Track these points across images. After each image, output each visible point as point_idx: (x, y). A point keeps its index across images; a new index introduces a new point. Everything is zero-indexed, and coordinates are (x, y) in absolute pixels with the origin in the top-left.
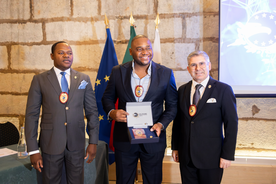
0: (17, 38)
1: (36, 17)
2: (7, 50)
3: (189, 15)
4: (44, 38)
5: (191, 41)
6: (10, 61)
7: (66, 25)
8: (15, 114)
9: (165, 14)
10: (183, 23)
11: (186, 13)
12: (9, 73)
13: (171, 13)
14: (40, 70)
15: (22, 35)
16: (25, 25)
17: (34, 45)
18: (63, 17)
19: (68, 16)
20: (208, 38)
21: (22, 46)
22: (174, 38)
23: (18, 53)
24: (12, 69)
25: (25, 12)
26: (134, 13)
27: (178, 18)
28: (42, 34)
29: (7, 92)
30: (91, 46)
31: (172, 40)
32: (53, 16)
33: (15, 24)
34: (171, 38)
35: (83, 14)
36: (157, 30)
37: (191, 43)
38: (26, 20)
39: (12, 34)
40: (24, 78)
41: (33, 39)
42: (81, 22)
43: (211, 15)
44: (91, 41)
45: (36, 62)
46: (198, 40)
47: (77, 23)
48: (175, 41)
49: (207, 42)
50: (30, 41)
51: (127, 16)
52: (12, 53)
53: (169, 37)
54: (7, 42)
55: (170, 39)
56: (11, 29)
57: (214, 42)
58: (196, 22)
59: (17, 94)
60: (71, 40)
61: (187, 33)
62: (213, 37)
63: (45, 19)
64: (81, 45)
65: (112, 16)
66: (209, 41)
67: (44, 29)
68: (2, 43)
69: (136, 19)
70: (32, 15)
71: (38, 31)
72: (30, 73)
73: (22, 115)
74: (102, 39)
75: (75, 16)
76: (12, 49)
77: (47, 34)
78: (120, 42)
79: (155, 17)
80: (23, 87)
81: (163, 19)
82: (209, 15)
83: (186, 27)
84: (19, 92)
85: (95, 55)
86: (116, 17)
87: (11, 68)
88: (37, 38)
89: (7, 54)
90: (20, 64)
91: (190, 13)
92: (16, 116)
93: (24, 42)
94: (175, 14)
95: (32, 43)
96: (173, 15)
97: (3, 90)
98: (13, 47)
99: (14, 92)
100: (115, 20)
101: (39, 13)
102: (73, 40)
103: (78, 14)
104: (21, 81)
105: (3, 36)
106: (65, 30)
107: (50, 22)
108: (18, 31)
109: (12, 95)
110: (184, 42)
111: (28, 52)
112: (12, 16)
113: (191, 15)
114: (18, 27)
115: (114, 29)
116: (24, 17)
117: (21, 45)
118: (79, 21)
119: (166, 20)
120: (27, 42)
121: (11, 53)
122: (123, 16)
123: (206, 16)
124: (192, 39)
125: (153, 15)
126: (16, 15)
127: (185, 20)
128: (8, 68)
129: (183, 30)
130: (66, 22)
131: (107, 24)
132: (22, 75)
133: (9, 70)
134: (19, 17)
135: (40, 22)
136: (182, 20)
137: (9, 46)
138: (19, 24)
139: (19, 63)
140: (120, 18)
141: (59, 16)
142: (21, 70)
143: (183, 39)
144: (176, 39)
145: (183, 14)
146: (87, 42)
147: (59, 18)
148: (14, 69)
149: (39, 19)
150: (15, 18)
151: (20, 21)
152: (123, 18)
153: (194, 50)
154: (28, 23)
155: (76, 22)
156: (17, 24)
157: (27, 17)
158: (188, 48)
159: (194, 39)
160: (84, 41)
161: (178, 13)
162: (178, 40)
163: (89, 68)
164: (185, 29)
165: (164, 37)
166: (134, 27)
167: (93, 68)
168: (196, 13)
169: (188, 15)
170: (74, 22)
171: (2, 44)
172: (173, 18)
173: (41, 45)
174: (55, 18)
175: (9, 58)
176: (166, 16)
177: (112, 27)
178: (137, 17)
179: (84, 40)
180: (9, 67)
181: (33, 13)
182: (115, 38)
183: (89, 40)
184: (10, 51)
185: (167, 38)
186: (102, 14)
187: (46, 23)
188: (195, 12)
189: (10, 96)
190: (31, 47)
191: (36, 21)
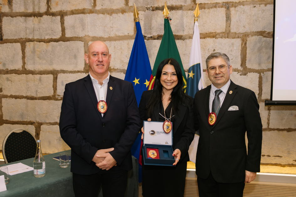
0: (33, 34)
1: (54, 9)
2: (21, 48)
3: (235, 5)
4: (62, 34)
5: (237, 36)
6: (25, 61)
7: (88, 18)
8: (30, 121)
9: (205, 4)
10: (226, 14)
11: (231, 2)
12: (24, 74)
13: (212, 3)
14: (58, 70)
15: (38, 31)
16: (41, 18)
17: (52, 41)
18: (84, 9)
19: (90, 8)
20: (257, 32)
21: (38, 43)
22: (215, 32)
23: (34, 52)
24: (27, 70)
25: (41, 4)
26: (168, 3)
27: (220, 8)
28: (60, 28)
29: (21, 96)
30: (117, 42)
31: (213, 35)
32: (73, 8)
33: (30, 18)
34: (212, 33)
35: (107, 5)
36: (196, 23)
37: (237, 38)
38: (42, 13)
39: (26, 30)
40: (40, 80)
41: (50, 34)
42: (106, 14)
43: (261, 4)
44: (117, 36)
45: (54, 62)
46: (245, 35)
47: (101, 15)
48: (217, 36)
49: (256, 36)
50: (47, 37)
51: (159, 7)
52: (27, 51)
53: (210, 31)
54: (21, 38)
55: (210, 33)
56: (25, 23)
57: (265, 37)
58: (243, 13)
59: (32, 98)
60: (94, 36)
61: (231, 26)
62: (263, 31)
63: (64, 11)
64: (105, 41)
65: (142, 7)
66: (259, 35)
67: (62, 23)
68: (16, 39)
69: (170, 11)
70: (49, 7)
71: (56, 25)
72: (47, 74)
73: (38, 122)
74: (130, 34)
75: (98, 8)
76: (26, 47)
77: (66, 28)
78: (151, 37)
79: (193, 7)
80: (39, 90)
81: (203, 10)
82: (259, 4)
83: (231, 19)
84: (35, 96)
85: (122, 53)
86: (146, 8)
87: (26, 68)
88: (54, 34)
89: (21, 52)
90: (35, 64)
91: (236, 3)
92: (32, 123)
93: (40, 38)
94: (217, 3)
95: (49, 39)
96: (214, 5)
97: (17, 94)
98: (27, 44)
99: (29, 96)
100: (145, 11)
101: (57, 4)
102: (96, 35)
103: (102, 5)
104: (37, 83)
105: (16, 32)
106: (86, 24)
107: (70, 15)
108: (33, 26)
109: (27, 99)
110: (228, 37)
111: (45, 51)
112: (26, 8)
113: (236, 5)
114: (33, 21)
115: (144, 21)
116: (39, 9)
117: (37, 41)
118: (103, 13)
119: (207, 10)
120: (44, 39)
121: (25, 51)
122: (154, 7)
123: (256, 5)
124: (238, 33)
125: (190, 5)
126: (31, 7)
127: (229, 10)
128: (22, 68)
129: (226, 22)
130: (88, 14)
131: (137, 17)
132: (38, 76)
133: (24, 71)
134: (34, 9)
135: (58, 15)
136: (226, 11)
137: (23, 43)
138: (34, 17)
139: (34, 62)
140: (151, 9)
141: (80, 7)
142: (37, 71)
143: (227, 34)
144: (219, 33)
145: (227, 3)
146: (113, 37)
147: (80, 9)
148: (29, 70)
149: (57, 12)
150: (30, 11)
151: (36, 13)
152: (154, 9)
153: (241, 46)
154: (45, 17)
155: (99, 15)
156: (32, 18)
157: (43, 9)
158: (233, 44)
159: (240, 33)
160: (109, 37)
161: (220, 2)
162: (221, 35)
163: (115, 68)
164: (229, 21)
165: (204, 31)
166: (169, 20)
167: (119, 68)
168: (244, 2)
169: (233, 5)
170: (97, 14)
171: (15, 41)
172: (215, 9)
173: (59, 42)
174: (76, 10)
175: (24, 57)
176: (206, 6)
177: (142, 20)
178: (171, 8)
179: (109, 35)
180: (23, 66)
181: (50, 4)
182: (145, 33)
183: (114, 36)
184: (25, 49)
185: (207, 32)
186: (130, 4)
187: (65, 16)
188: (241, 1)
189: (24, 100)
190: (48, 44)
191: (53, 14)
